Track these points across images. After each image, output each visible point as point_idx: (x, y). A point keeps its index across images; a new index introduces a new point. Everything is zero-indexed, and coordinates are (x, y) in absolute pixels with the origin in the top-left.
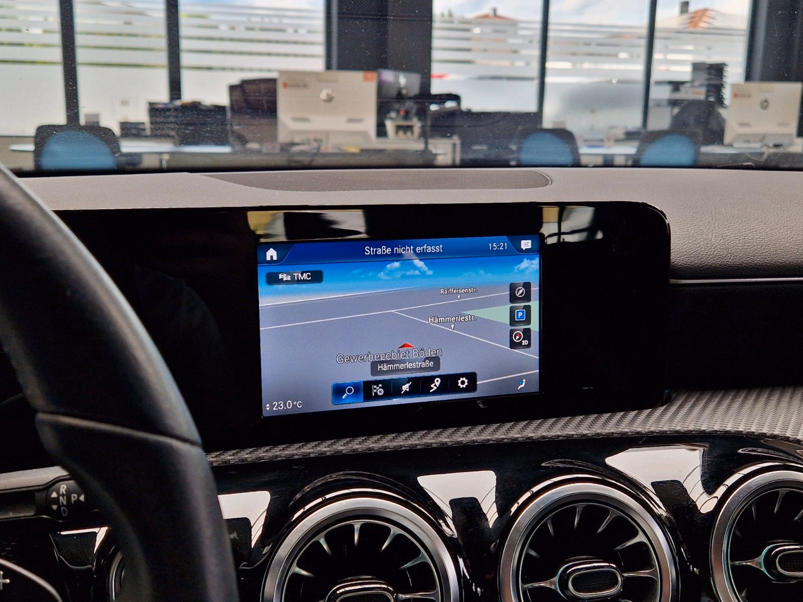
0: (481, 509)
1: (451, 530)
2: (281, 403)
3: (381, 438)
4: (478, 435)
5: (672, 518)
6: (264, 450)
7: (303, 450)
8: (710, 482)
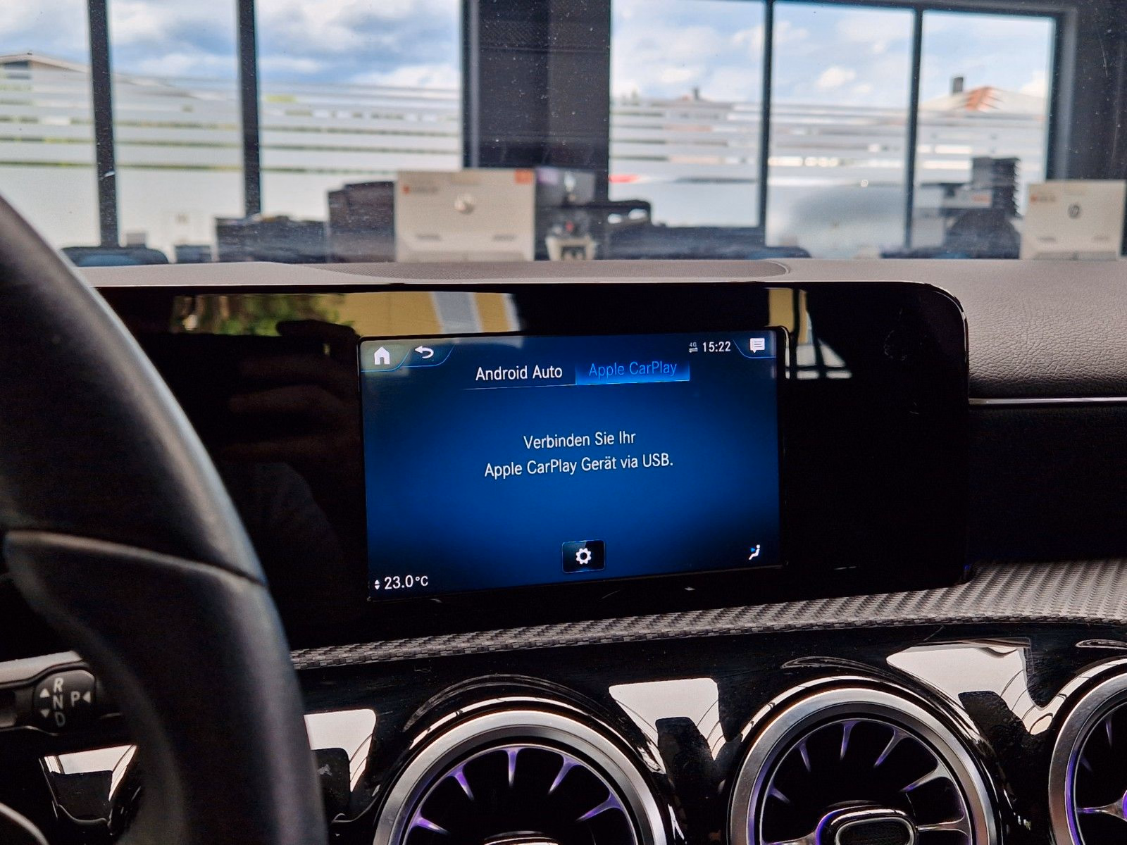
0: (698, 731)
1: (656, 762)
2: (396, 579)
3: (547, 628)
4: (693, 625)
5: (987, 743)
6: (371, 647)
7: (429, 647)
8: (1041, 689)
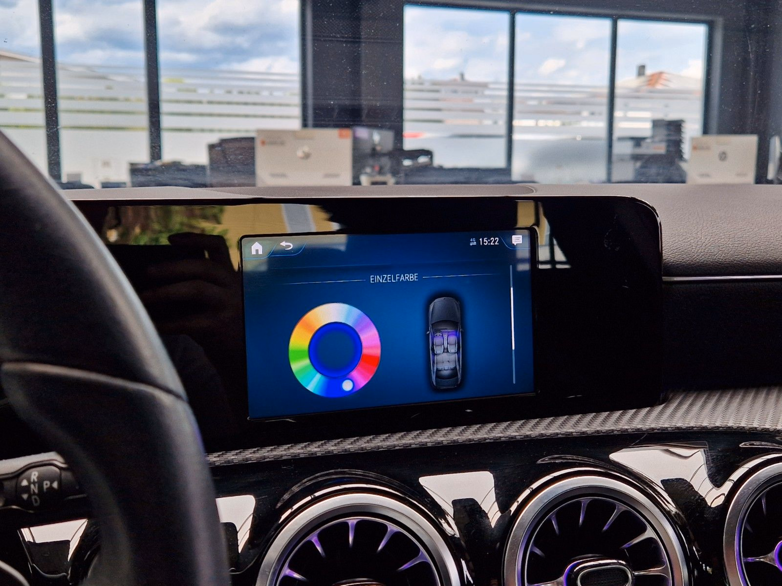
0: (481, 508)
1: (452, 529)
3: (373, 438)
4: (474, 434)
5: (680, 513)
6: (251, 452)
7: (292, 451)
8: (716, 476)
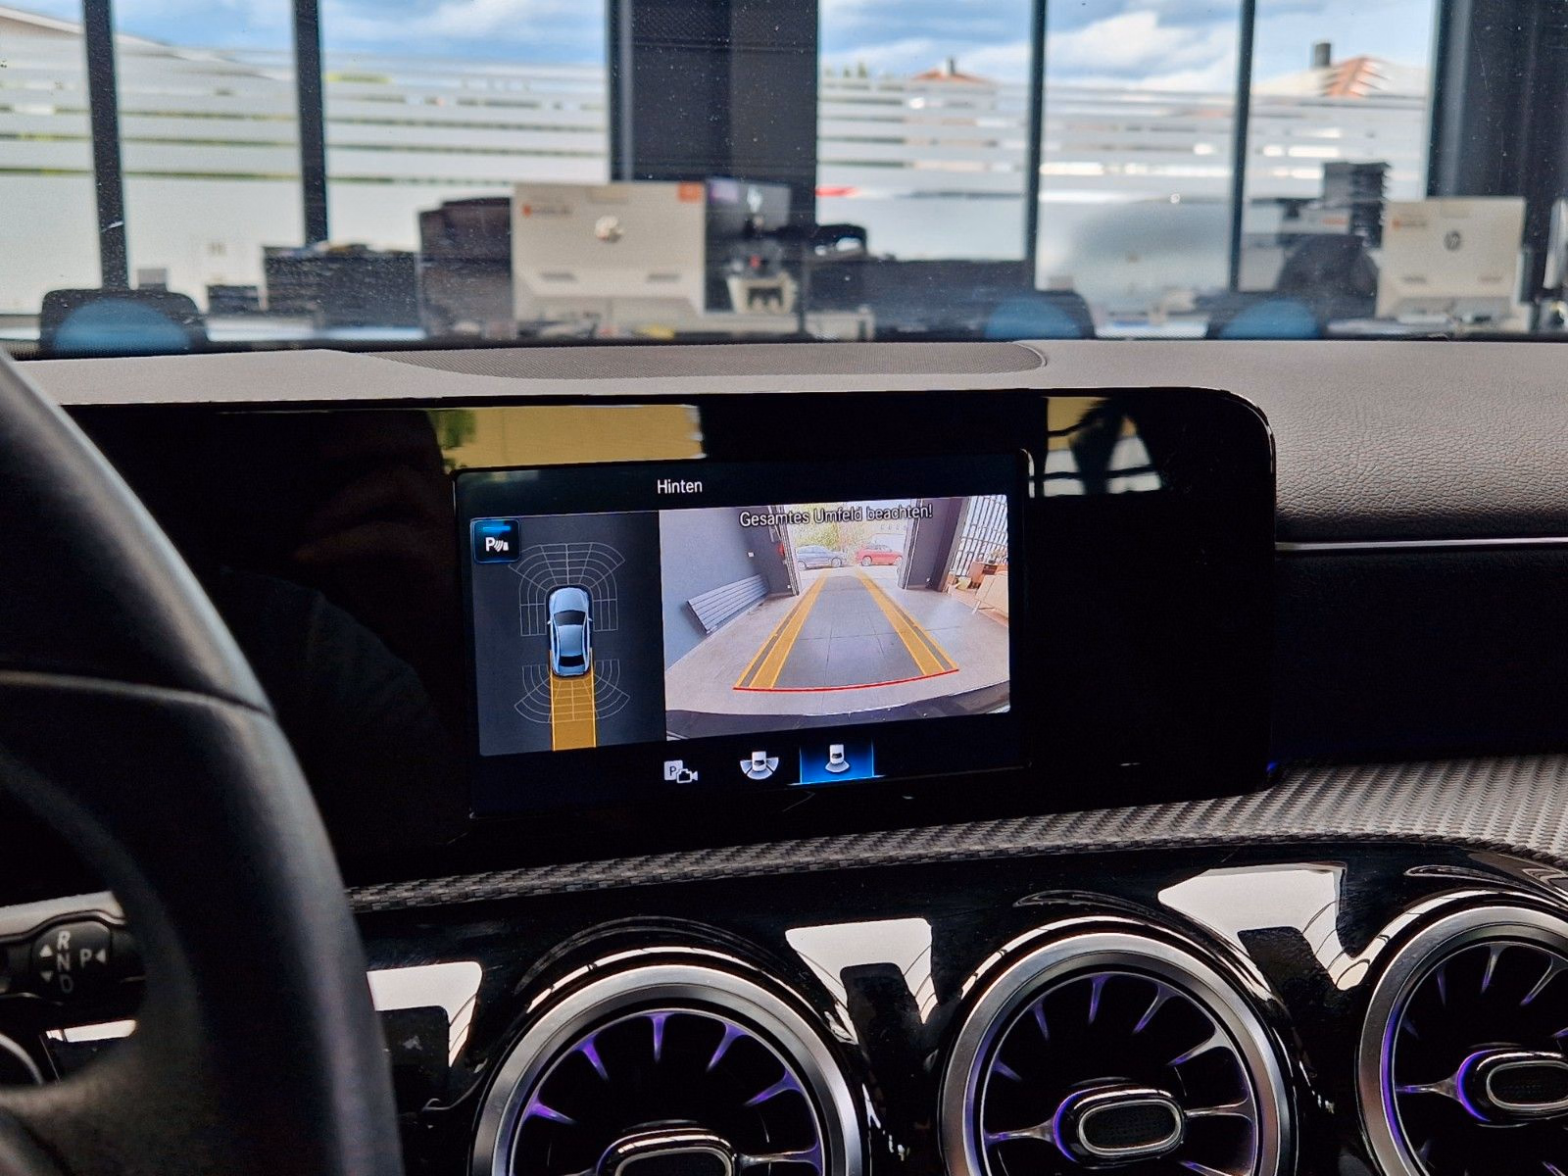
0: (906, 986)
1: (847, 1030)
3: (708, 854)
4: (900, 847)
5: (1279, 1002)
6: (474, 880)
